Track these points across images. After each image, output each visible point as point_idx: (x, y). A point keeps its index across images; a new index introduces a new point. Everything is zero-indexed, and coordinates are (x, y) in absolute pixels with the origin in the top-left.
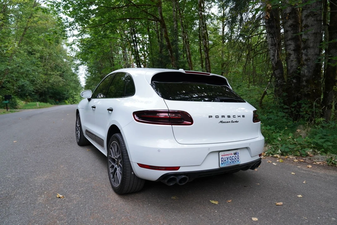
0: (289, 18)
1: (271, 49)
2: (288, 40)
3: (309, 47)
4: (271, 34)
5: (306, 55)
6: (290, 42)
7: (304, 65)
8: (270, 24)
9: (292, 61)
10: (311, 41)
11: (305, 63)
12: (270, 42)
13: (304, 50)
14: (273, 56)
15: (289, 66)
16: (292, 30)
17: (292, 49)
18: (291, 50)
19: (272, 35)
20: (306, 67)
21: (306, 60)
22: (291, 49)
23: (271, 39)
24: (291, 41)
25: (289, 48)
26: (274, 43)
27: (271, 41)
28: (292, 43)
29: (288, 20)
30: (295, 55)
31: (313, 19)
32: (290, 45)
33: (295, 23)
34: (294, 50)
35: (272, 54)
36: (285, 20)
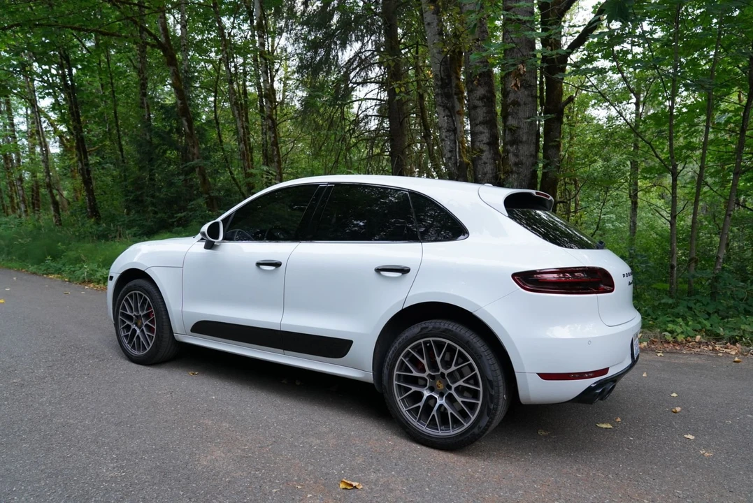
0: (479, 84)
1: (446, 137)
2: (477, 125)
3: (521, 142)
4: (447, 108)
5: (516, 155)
6: (480, 128)
7: (512, 172)
8: (446, 90)
9: (485, 163)
10: (525, 131)
11: (514, 169)
12: (446, 125)
13: (512, 145)
14: (450, 151)
15: (480, 173)
16: (484, 106)
17: (485, 142)
18: (484, 144)
19: (450, 111)
20: (515, 176)
21: (516, 164)
22: (482, 141)
23: (448, 119)
24: (483, 126)
25: (480, 139)
26: (452, 126)
27: (448, 123)
28: (485, 131)
29: (477, 86)
30: (490, 152)
31: (526, 93)
32: (481, 133)
33: (489, 95)
34: (488, 144)
35: (448, 148)
36: (471, 87)
